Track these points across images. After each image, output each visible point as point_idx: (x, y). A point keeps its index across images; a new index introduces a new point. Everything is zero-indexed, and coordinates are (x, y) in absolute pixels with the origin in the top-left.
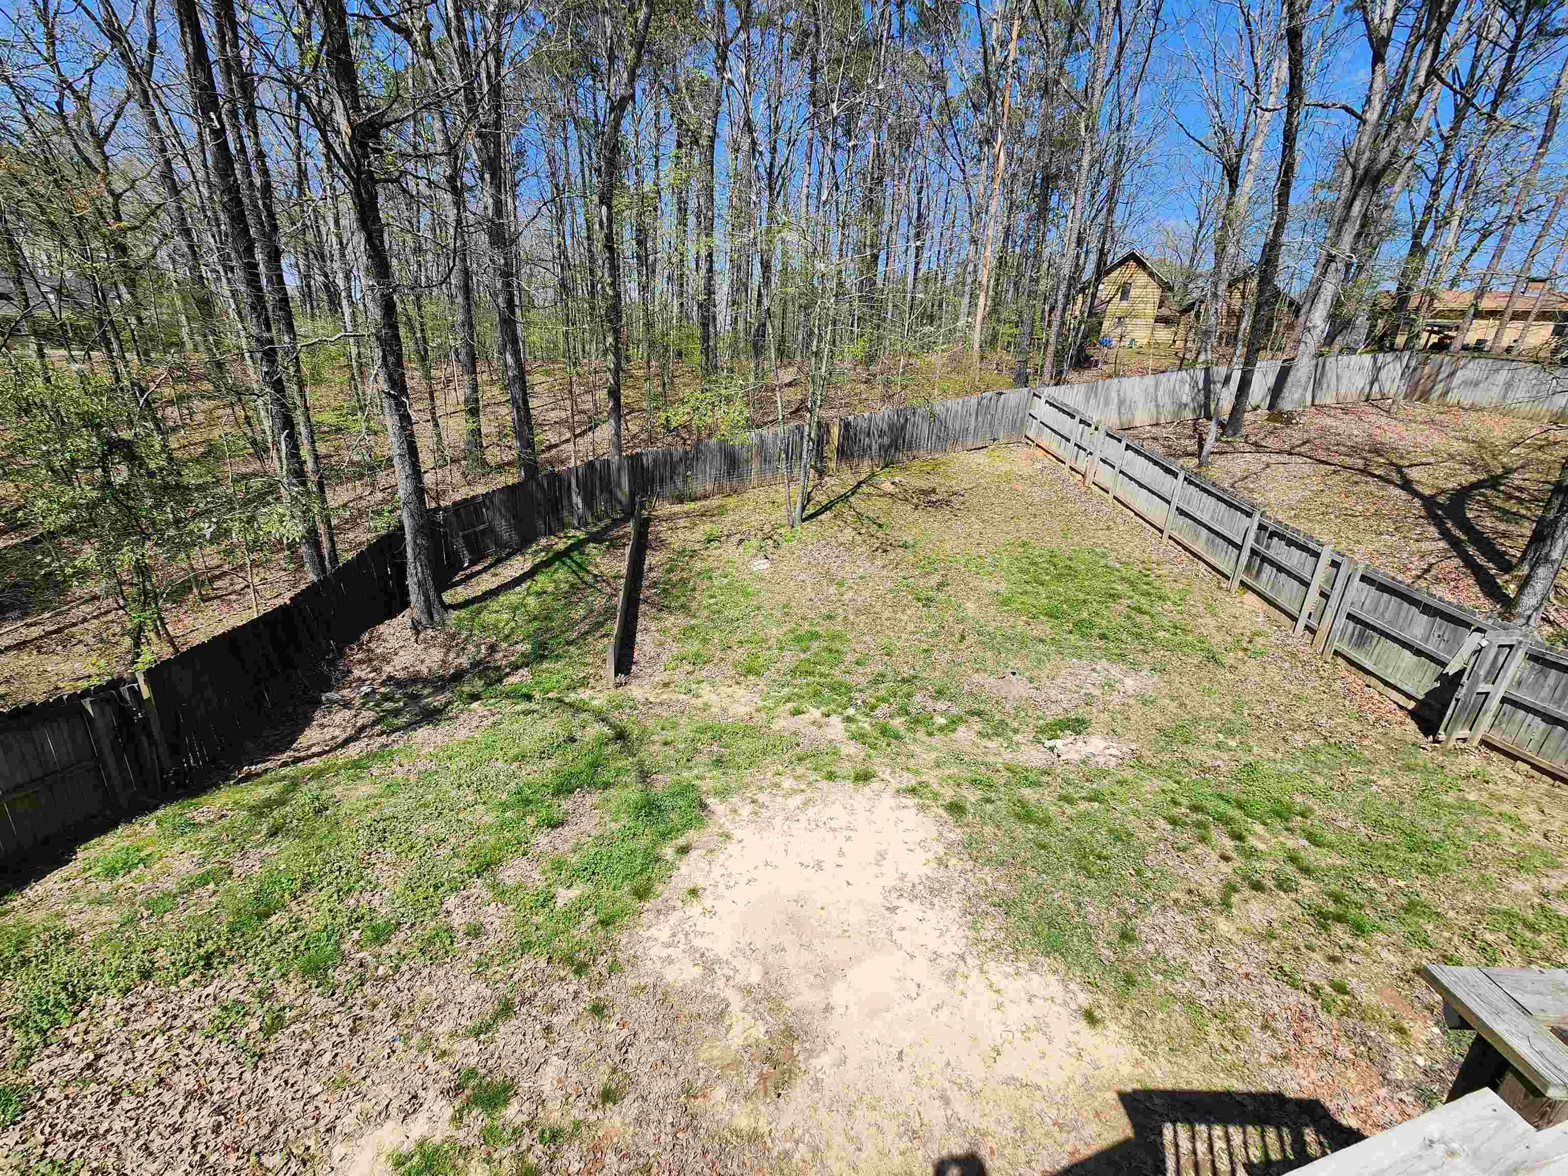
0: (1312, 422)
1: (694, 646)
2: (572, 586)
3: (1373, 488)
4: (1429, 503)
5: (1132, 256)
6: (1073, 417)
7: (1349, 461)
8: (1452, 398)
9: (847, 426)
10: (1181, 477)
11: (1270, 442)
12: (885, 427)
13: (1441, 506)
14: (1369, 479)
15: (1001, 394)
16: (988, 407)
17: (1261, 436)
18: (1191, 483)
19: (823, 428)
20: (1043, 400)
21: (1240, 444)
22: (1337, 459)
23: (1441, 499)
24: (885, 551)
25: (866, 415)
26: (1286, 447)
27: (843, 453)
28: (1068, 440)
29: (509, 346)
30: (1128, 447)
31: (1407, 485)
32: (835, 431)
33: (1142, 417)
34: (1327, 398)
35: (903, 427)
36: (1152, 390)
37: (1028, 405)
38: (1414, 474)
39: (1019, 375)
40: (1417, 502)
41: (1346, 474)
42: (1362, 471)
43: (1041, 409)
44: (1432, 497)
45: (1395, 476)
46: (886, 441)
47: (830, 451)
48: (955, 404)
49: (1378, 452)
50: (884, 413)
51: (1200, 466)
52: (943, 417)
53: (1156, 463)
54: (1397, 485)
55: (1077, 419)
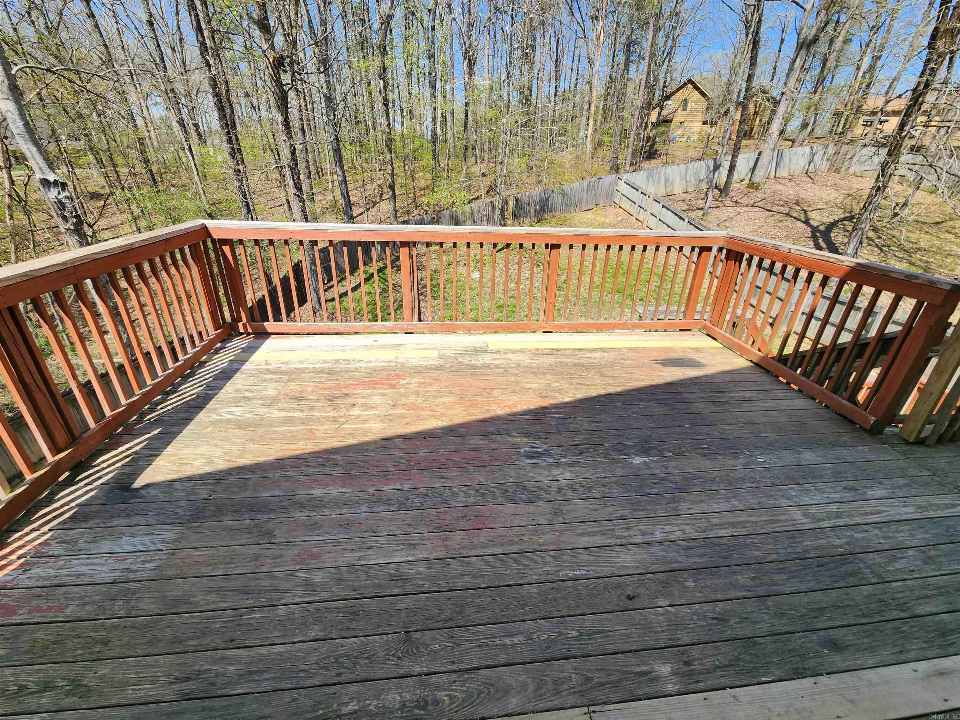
0: (769, 188)
1: (449, 312)
2: (383, 289)
3: (789, 223)
4: (814, 230)
5: (690, 81)
6: (638, 190)
7: (782, 209)
8: (852, 170)
9: (517, 200)
10: (686, 221)
11: (745, 201)
12: (538, 200)
13: (820, 231)
14: (789, 218)
15: (600, 178)
16: (593, 186)
17: (740, 197)
18: (691, 224)
19: (505, 202)
20: (623, 181)
21: (727, 202)
22: (776, 208)
23: (821, 228)
24: (538, 265)
25: (527, 194)
26: (752, 203)
27: (516, 216)
28: (635, 203)
29: (338, 164)
30: (663, 206)
31: (807, 222)
32: (511, 204)
33: (678, 189)
34: (783, 173)
35: (547, 200)
36: (684, 173)
37: (616, 184)
38: (811, 215)
39: (613, 166)
40: (809, 229)
41: (777, 217)
42: (786, 214)
43: (622, 187)
44: (818, 226)
45: (803, 217)
46: (538, 208)
47: (508, 214)
48: (576, 185)
49: (797, 204)
50: (536, 192)
51: (703, 215)
52: (569, 193)
53: (676, 214)
54: (802, 221)
55: (640, 191)
